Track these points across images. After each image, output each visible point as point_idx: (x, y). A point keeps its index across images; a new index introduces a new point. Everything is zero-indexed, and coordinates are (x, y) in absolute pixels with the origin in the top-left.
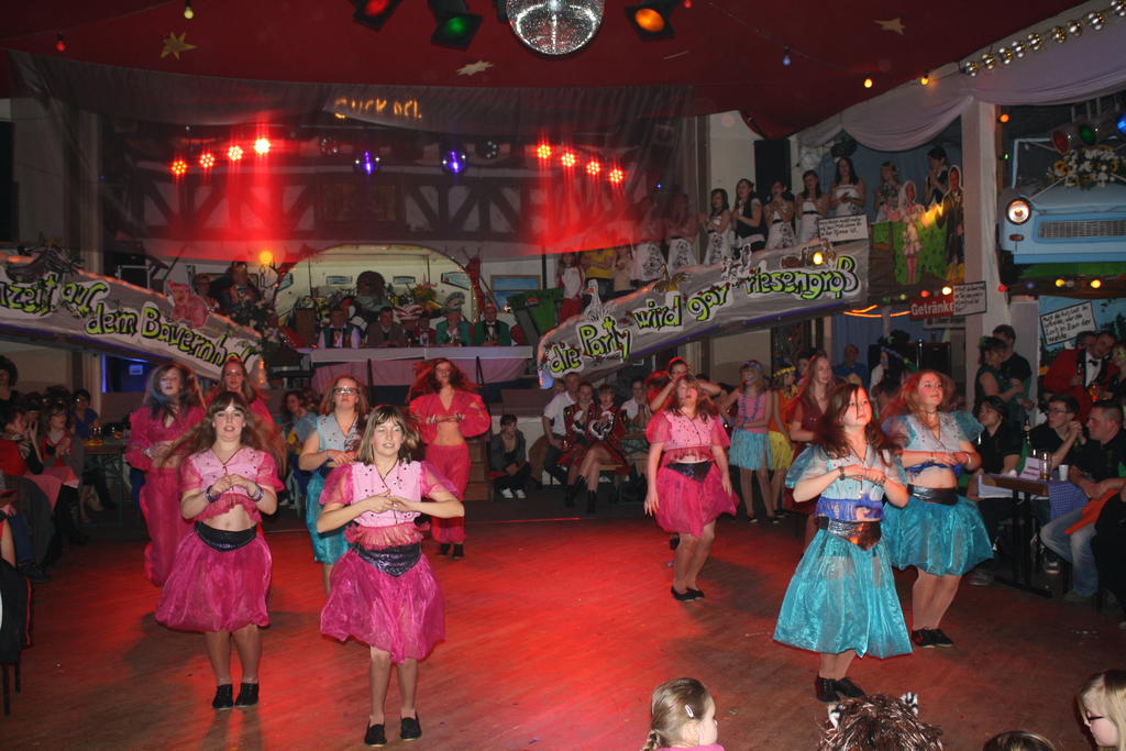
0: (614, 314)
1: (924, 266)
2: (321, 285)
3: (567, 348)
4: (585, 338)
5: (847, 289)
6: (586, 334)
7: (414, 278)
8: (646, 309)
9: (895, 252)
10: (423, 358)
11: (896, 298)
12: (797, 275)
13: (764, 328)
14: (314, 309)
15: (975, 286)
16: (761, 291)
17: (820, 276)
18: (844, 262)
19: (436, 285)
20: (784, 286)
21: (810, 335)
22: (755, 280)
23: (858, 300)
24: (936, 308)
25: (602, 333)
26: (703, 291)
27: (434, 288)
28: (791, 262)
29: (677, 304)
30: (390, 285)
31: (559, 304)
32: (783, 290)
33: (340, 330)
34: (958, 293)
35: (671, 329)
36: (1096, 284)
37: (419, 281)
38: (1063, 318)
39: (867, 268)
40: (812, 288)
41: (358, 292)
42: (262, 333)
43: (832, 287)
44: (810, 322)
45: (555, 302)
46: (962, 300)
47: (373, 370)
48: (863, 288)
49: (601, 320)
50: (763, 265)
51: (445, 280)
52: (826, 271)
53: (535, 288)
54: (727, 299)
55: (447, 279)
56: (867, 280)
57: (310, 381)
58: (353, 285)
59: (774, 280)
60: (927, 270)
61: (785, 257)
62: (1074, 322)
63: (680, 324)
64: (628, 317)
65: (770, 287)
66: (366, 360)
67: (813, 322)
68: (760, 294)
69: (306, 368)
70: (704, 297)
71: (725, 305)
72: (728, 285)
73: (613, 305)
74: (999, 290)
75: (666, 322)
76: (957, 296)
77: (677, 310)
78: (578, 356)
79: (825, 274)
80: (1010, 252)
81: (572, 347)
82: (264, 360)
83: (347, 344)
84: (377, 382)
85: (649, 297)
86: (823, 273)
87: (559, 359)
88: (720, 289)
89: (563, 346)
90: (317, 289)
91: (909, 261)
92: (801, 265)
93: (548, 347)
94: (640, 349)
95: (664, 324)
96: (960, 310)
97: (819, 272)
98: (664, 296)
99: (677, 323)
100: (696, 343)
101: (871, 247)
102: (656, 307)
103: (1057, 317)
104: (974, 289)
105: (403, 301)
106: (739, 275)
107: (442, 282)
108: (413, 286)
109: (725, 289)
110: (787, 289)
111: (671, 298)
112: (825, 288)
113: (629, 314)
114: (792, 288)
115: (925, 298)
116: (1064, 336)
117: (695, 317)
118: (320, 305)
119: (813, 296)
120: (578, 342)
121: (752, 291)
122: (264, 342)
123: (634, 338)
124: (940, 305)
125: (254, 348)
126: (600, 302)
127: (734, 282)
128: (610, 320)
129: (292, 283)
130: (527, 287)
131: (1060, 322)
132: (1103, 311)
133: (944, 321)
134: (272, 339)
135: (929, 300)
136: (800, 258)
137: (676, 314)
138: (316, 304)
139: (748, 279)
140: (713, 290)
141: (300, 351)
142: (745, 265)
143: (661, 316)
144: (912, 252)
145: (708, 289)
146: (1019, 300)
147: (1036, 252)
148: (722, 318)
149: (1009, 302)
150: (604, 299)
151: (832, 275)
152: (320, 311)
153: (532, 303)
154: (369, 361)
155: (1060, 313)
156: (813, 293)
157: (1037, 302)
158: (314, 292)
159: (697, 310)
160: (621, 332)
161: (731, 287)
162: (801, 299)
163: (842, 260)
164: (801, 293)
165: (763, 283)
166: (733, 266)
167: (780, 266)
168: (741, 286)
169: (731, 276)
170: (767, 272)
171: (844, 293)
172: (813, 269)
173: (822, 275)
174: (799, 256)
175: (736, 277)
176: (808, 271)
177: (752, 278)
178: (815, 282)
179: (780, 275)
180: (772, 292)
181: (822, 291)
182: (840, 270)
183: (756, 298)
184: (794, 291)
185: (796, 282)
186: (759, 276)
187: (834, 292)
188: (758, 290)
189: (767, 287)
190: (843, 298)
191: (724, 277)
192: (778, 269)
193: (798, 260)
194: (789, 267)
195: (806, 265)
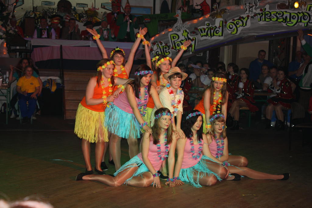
0: (188, 28)
2: (39, 6)
3: (164, 45)
4: (173, 40)
5: (311, 21)
6: (174, 38)
7: (87, 5)
8: (205, 27)
10: (89, 46)
12: (285, 14)
13: (265, 40)
14: (34, 18)
17: (297, 14)
19: (98, 9)
20: (278, 18)
21: (289, 45)
22: (263, 14)
25: (182, 38)
26: (235, 19)
27: (97, 11)
28: (282, 6)
29: (221, 25)
30: (75, 7)
31: (161, 23)
32: (277, 20)
33: (45, 29)
35: (217, 38)
37: (90, 6)
40: (292, 20)
41: (58, 10)
42: (6, 28)
43: (303, 21)
44: (290, 38)
45: (159, 21)
47: (63, 51)
49: (182, 31)
50: (267, 7)
51: (103, 6)
52: (300, 12)
53: (150, 14)
54: (247, 24)
55: (105, 7)
57: (30, 55)
58: (55, 6)
59: (272, 15)
61: (279, 3)
63: (222, 35)
64: (195, 31)
65: (270, 19)
66: (60, 46)
67: (292, 38)
68: (265, 22)
69: (29, 48)
70: (235, 22)
71: (246, 27)
72: (248, 16)
73: (188, 24)
75: (215, 34)
77: (221, 28)
78: (169, 49)
79: (300, 13)
81: (166, 45)
82: (7, 43)
83: (49, 36)
84: (65, 57)
85: (207, 20)
87: (159, 50)
88: (244, 18)
89: (161, 43)
90: (36, 7)
92: (287, 8)
93: (154, 44)
94: (201, 47)
95: (214, 35)
97: (296, 12)
98: (215, 21)
99: (221, 35)
100: (230, 46)
102: (211, 26)
105: (81, 16)
106: (254, 11)
107: (101, 7)
108: (86, 9)
109: (246, 18)
110: (279, 20)
111: (218, 21)
112: (299, 21)
113: (196, 29)
114: (282, 20)
117: (230, 32)
118: (38, 16)
119: (292, 25)
120: (169, 42)
121: (261, 20)
122: (7, 33)
123: (198, 42)
125: (2, 35)
126: (181, 22)
127: (252, 15)
128: (186, 31)
129: (23, 3)
130: (144, 12)
134: (11, 32)
136: (287, 4)
137: (221, 30)
138: (35, 15)
139: (259, 14)
140: (241, 18)
141: (26, 39)
142: (256, 5)
143: (212, 30)
145: (238, 18)
148: (244, 33)
150: (184, 21)
151: (303, 14)
152: (37, 19)
153: (146, 21)
154: (61, 46)
156: (292, 23)
158: (35, 9)
159: (231, 28)
160: (191, 38)
161: (250, 18)
162: (286, 26)
163: (309, 6)
164: (286, 23)
165: (266, 16)
166: (250, 7)
167: (277, 8)
168: (255, 17)
169: (250, 12)
170: (269, 10)
171: (309, 24)
172: (294, 11)
173: (298, 14)
174: (287, 3)
175: (253, 13)
176: (291, 11)
177: (261, 13)
178: (294, 17)
179: (276, 12)
180: (271, 21)
181: (297, 22)
182: (308, 11)
183: (263, 24)
184: (282, 22)
185: (284, 17)
186: (265, 13)
187: (304, 23)
188: (264, 20)
189: (268, 19)
190: (308, 26)
191: (247, 14)
192: (276, 9)
193: (286, 5)
194: (281, 8)
195: (290, 8)
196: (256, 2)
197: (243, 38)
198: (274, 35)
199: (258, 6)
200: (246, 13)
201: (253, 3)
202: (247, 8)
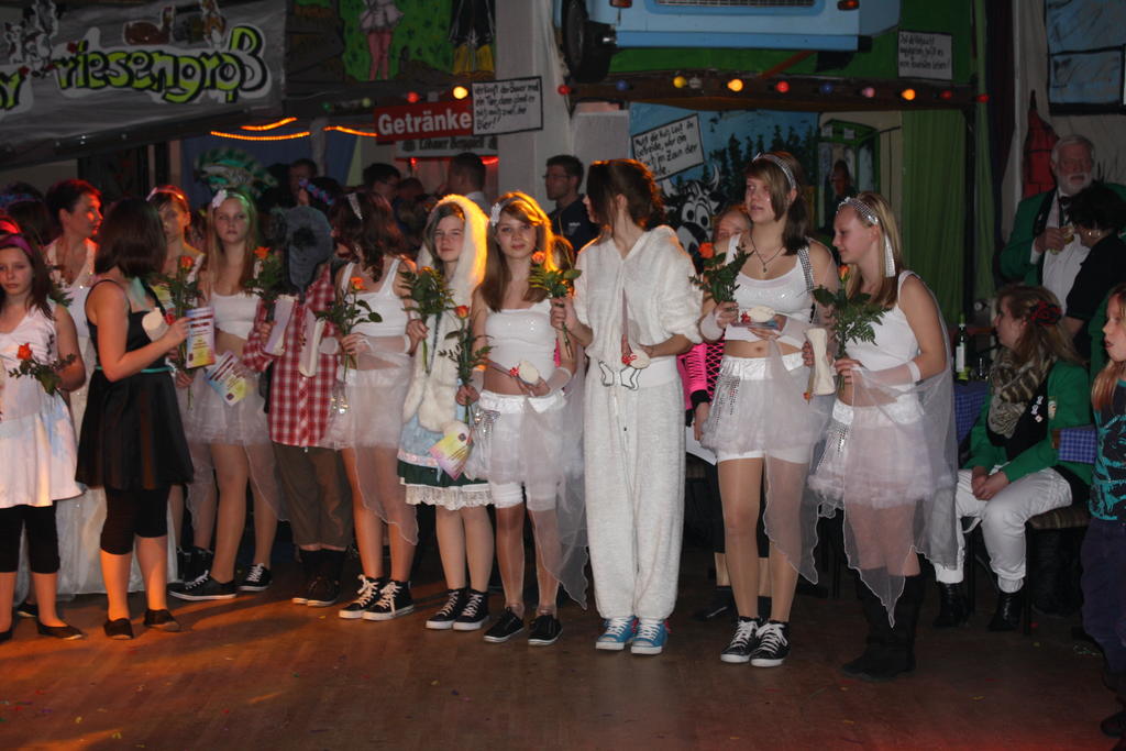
1: (405, 49)
5: (247, 85)
9: (344, 22)
11: (344, 105)
12: (159, 62)
15: (517, 84)
16: (87, 85)
17: (198, 60)
18: (243, 36)
20: (132, 76)
22: (76, 62)
23: (266, 107)
24: (430, 123)
28: (141, 33)
32: (129, 84)
34: (483, 96)
36: (736, 85)
38: (662, 141)
39: (282, 49)
40: (183, 82)
44: (145, 150)
46: (487, 107)
48: (276, 84)
50: (93, 36)
52: (210, 52)
54: (20, 100)
56: (283, 71)
59: (113, 65)
60: (413, 56)
61: (131, 24)
62: (675, 148)
65: (106, 79)
67: (152, 148)
68: (87, 92)
71: (15, 111)
72: (23, 72)
74: (560, 91)
76: (481, 102)
79: (208, 57)
80: (607, 26)
86: (204, 55)
88: (6, 79)
91: (373, 38)
92: (162, 38)
96: (485, 126)
97: (196, 52)
101: (290, 14)
103: (654, 138)
104: (516, 90)
106: (43, 51)
109: (16, 78)
110: (137, 84)
112: (208, 83)
114: (147, 82)
115: (411, 104)
116: (663, 170)
119: (184, 98)
121: (69, 84)
124: (437, 118)
127: (37, 67)
131: (657, 147)
132: (713, 131)
133: (439, 145)
135: (416, 110)
136: (160, 26)
139: (64, 62)
142: (49, 31)
144: (380, 22)
146: (588, 111)
147: (649, 29)
148: (12, 134)
149: (571, 111)
151: (221, 59)
155: (657, 132)
156: (184, 91)
157: (625, 113)
161: (29, 76)
162: (163, 102)
163: (238, 33)
164: (164, 91)
165: (91, 70)
166: (26, 39)
167: (124, 40)
168: (48, 74)
169: (28, 57)
170: (100, 49)
171: (241, 93)
172: (186, 48)
173: (203, 59)
174: (158, 22)
175: (39, 58)
176: (177, 52)
177: (72, 59)
178: (190, 71)
179: (125, 56)
180: (109, 88)
181: (201, 87)
182: (234, 50)
183: (78, 99)
184: (149, 87)
185: (155, 71)
186: (86, 57)
187: (223, 90)
188: (81, 82)
189: (99, 79)
190: (239, 102)
191: (15, 61)
192: (122, 44)
193: (156, 29)
194: (139, 41)
195: (171, 38)
196: (46, 21)
197: (9, 150)
198: (124, 136)
199: (55, 34)
200: (11, 59)
201: (37, 22)
202: (14, 40)
